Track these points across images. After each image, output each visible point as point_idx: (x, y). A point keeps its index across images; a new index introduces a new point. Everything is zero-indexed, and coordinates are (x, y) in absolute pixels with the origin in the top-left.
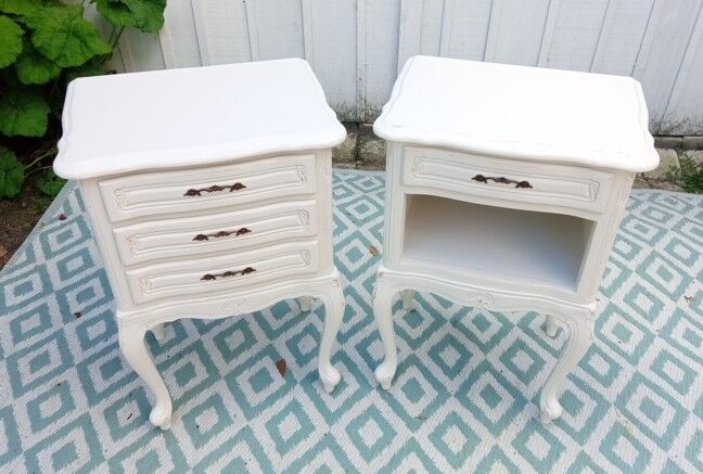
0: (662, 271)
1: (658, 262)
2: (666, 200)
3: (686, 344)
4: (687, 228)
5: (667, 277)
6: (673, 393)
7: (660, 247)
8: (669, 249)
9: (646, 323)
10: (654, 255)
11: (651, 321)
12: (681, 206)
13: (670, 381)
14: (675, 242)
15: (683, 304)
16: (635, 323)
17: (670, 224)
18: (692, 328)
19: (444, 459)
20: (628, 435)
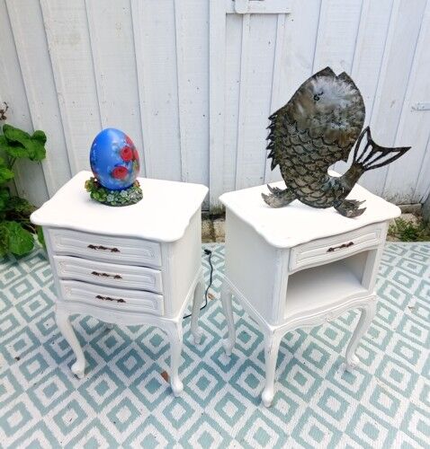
0: (393, 293)
1: (390, 287)
2: (391, 247)
3: (413, 335)
4: (405, 264)
5: (396, 296)
6: (408, 364)
7: (390, 278)
8: (396, 278)
9: (387, 325)
10: (387, 283)
11: (390, 324)
12: (400, 251)
13: (406, 358)
14: (399, 274)
15: (408, 312)
16: (381, 326)
17: (394, 263)
18: (415, 325)
19: (279, 419)
20: (385, 392)
